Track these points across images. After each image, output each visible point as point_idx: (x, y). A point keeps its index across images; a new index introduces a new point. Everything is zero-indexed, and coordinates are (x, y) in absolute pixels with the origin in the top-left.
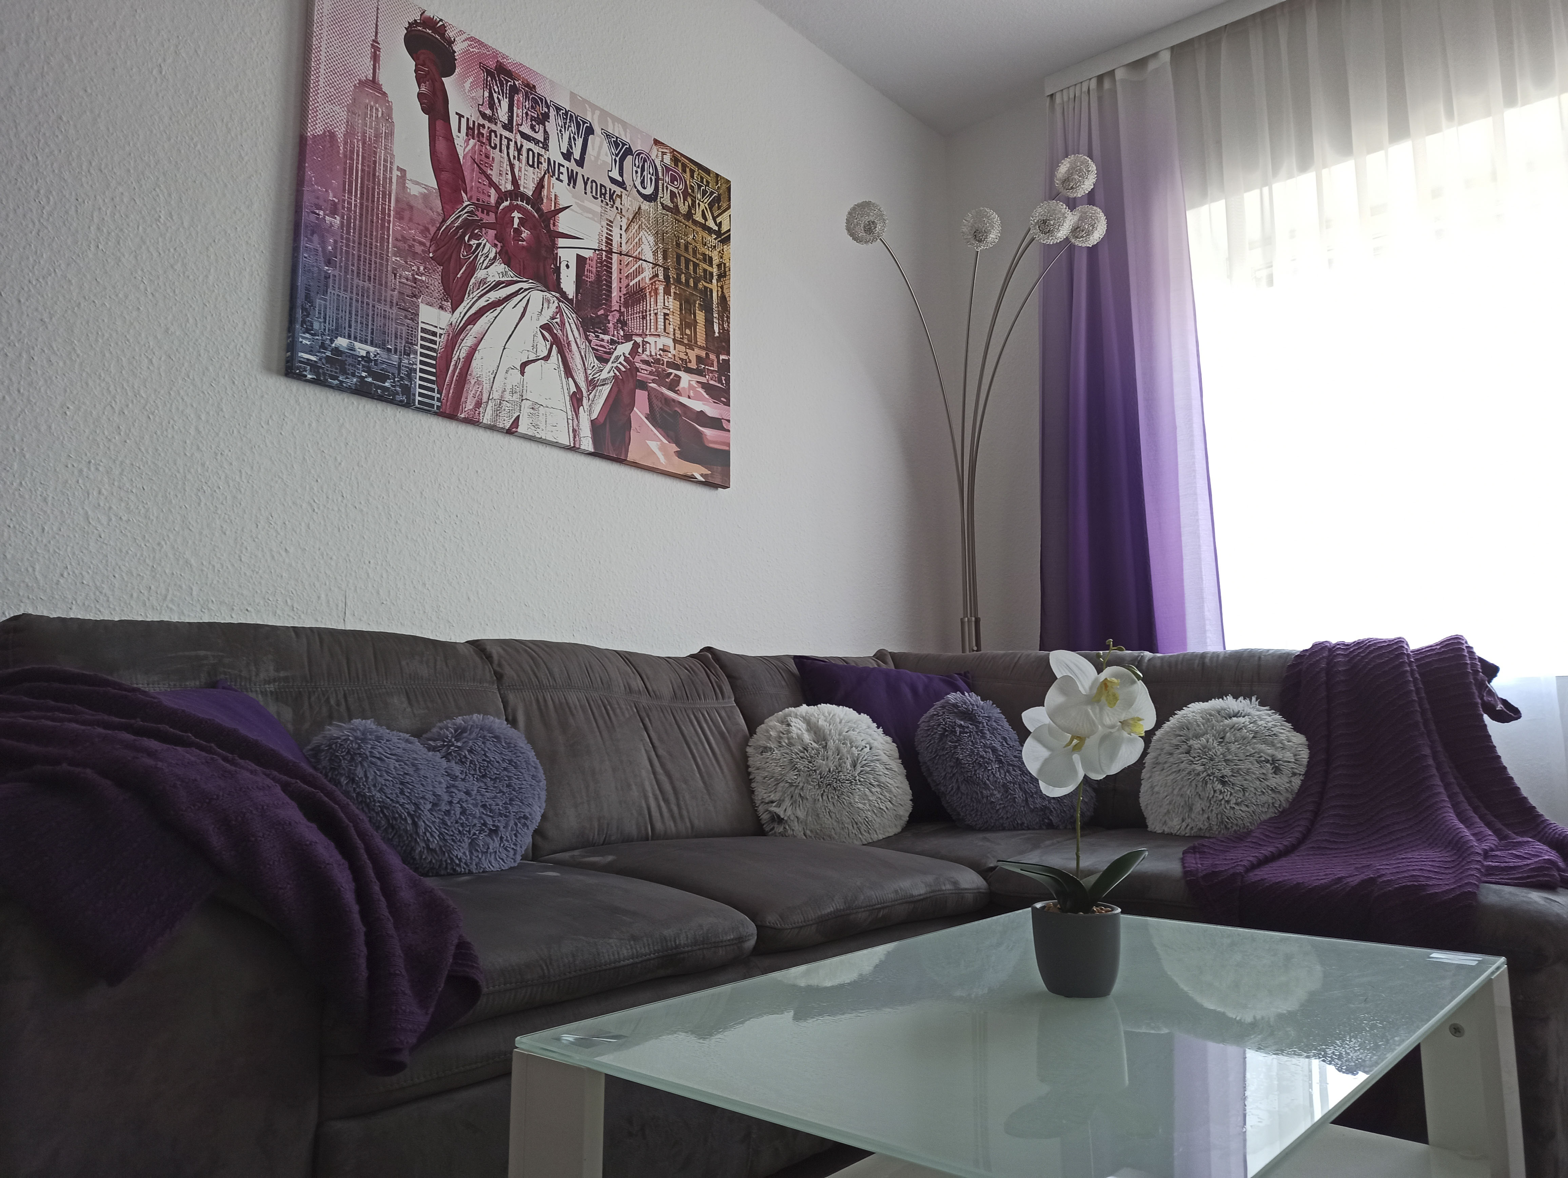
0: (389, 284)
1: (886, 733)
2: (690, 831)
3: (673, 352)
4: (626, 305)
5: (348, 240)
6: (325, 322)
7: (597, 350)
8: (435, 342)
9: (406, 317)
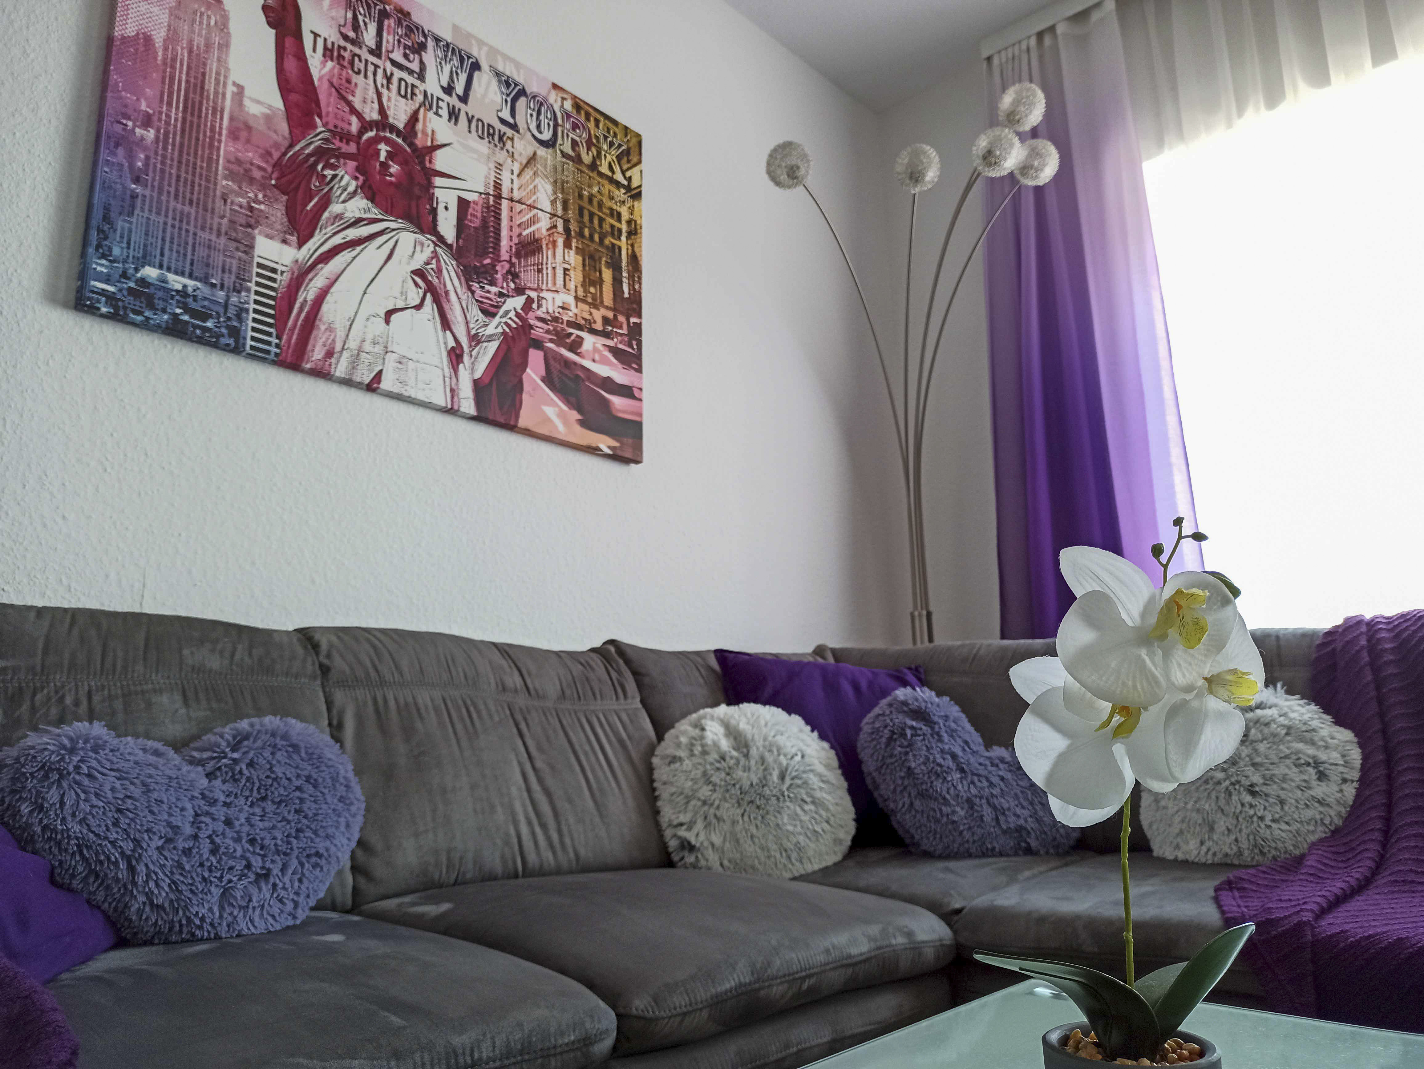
0: (217, 211)
1: (822, 737)
2: (574, 863)
3: (574, 310)
4: (518, 255)
5: (164, 157)
6: (128, 248)
7: (481, 302)
8: (274, 280)
9: (237, 249)
